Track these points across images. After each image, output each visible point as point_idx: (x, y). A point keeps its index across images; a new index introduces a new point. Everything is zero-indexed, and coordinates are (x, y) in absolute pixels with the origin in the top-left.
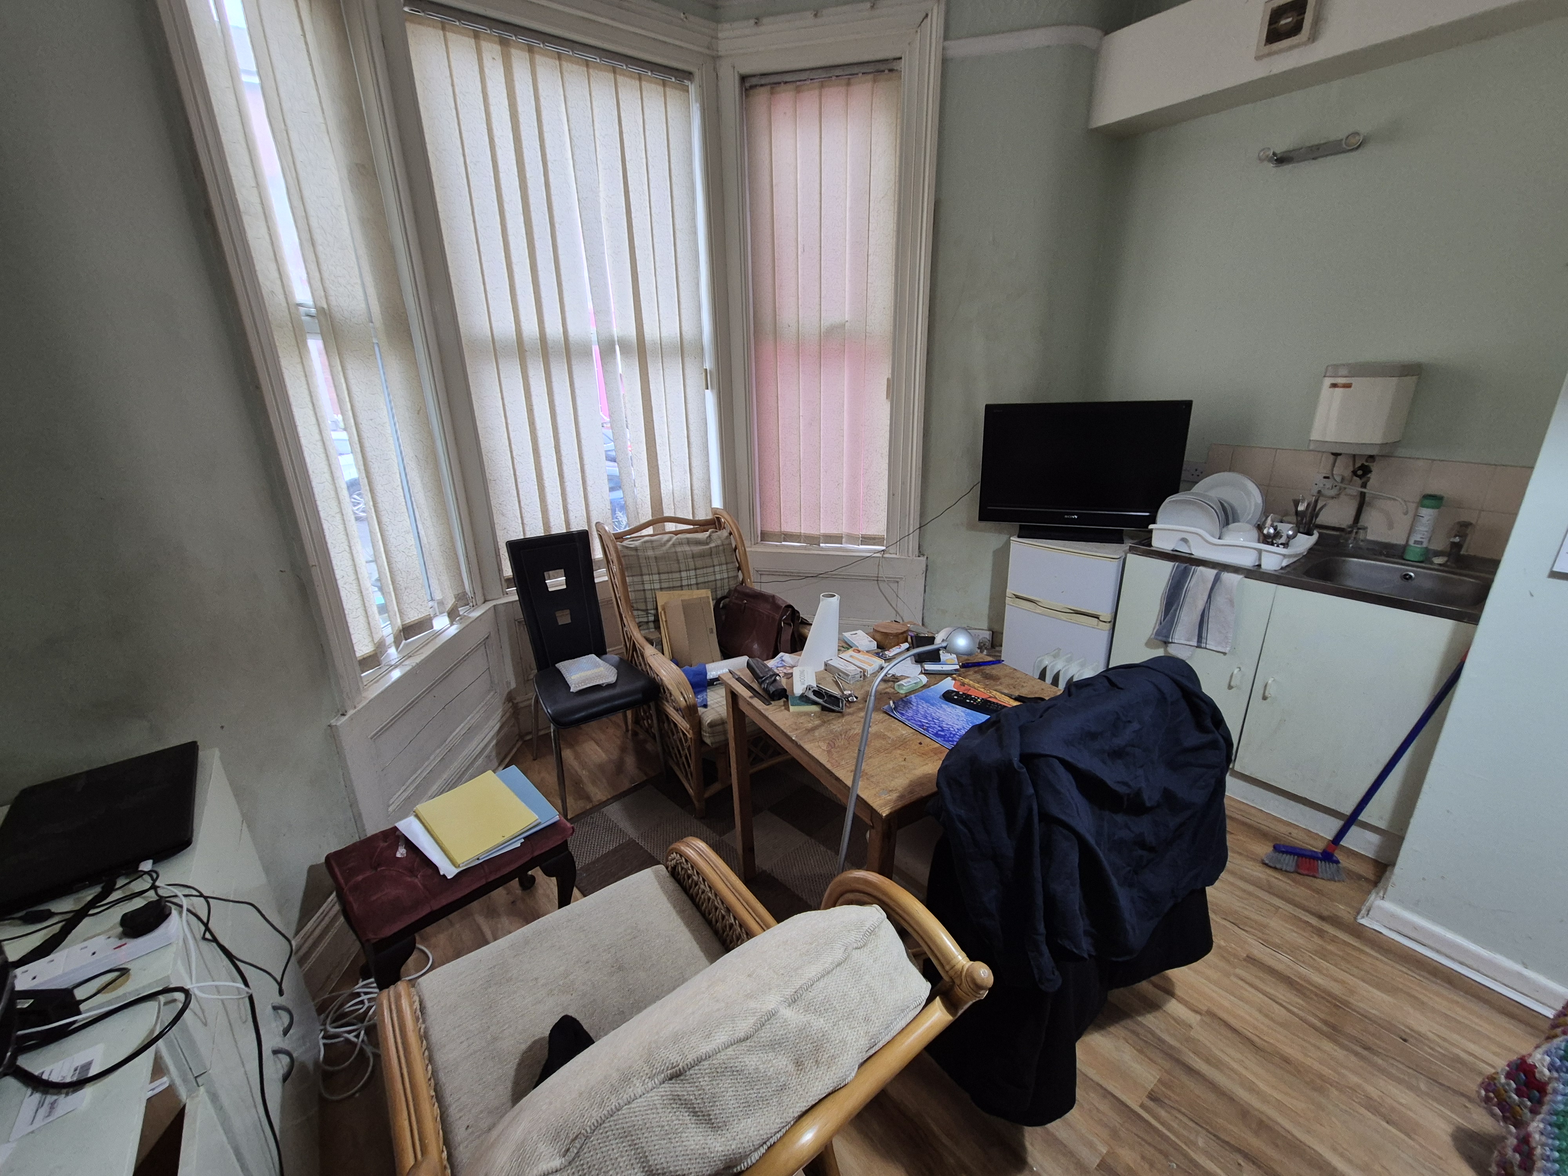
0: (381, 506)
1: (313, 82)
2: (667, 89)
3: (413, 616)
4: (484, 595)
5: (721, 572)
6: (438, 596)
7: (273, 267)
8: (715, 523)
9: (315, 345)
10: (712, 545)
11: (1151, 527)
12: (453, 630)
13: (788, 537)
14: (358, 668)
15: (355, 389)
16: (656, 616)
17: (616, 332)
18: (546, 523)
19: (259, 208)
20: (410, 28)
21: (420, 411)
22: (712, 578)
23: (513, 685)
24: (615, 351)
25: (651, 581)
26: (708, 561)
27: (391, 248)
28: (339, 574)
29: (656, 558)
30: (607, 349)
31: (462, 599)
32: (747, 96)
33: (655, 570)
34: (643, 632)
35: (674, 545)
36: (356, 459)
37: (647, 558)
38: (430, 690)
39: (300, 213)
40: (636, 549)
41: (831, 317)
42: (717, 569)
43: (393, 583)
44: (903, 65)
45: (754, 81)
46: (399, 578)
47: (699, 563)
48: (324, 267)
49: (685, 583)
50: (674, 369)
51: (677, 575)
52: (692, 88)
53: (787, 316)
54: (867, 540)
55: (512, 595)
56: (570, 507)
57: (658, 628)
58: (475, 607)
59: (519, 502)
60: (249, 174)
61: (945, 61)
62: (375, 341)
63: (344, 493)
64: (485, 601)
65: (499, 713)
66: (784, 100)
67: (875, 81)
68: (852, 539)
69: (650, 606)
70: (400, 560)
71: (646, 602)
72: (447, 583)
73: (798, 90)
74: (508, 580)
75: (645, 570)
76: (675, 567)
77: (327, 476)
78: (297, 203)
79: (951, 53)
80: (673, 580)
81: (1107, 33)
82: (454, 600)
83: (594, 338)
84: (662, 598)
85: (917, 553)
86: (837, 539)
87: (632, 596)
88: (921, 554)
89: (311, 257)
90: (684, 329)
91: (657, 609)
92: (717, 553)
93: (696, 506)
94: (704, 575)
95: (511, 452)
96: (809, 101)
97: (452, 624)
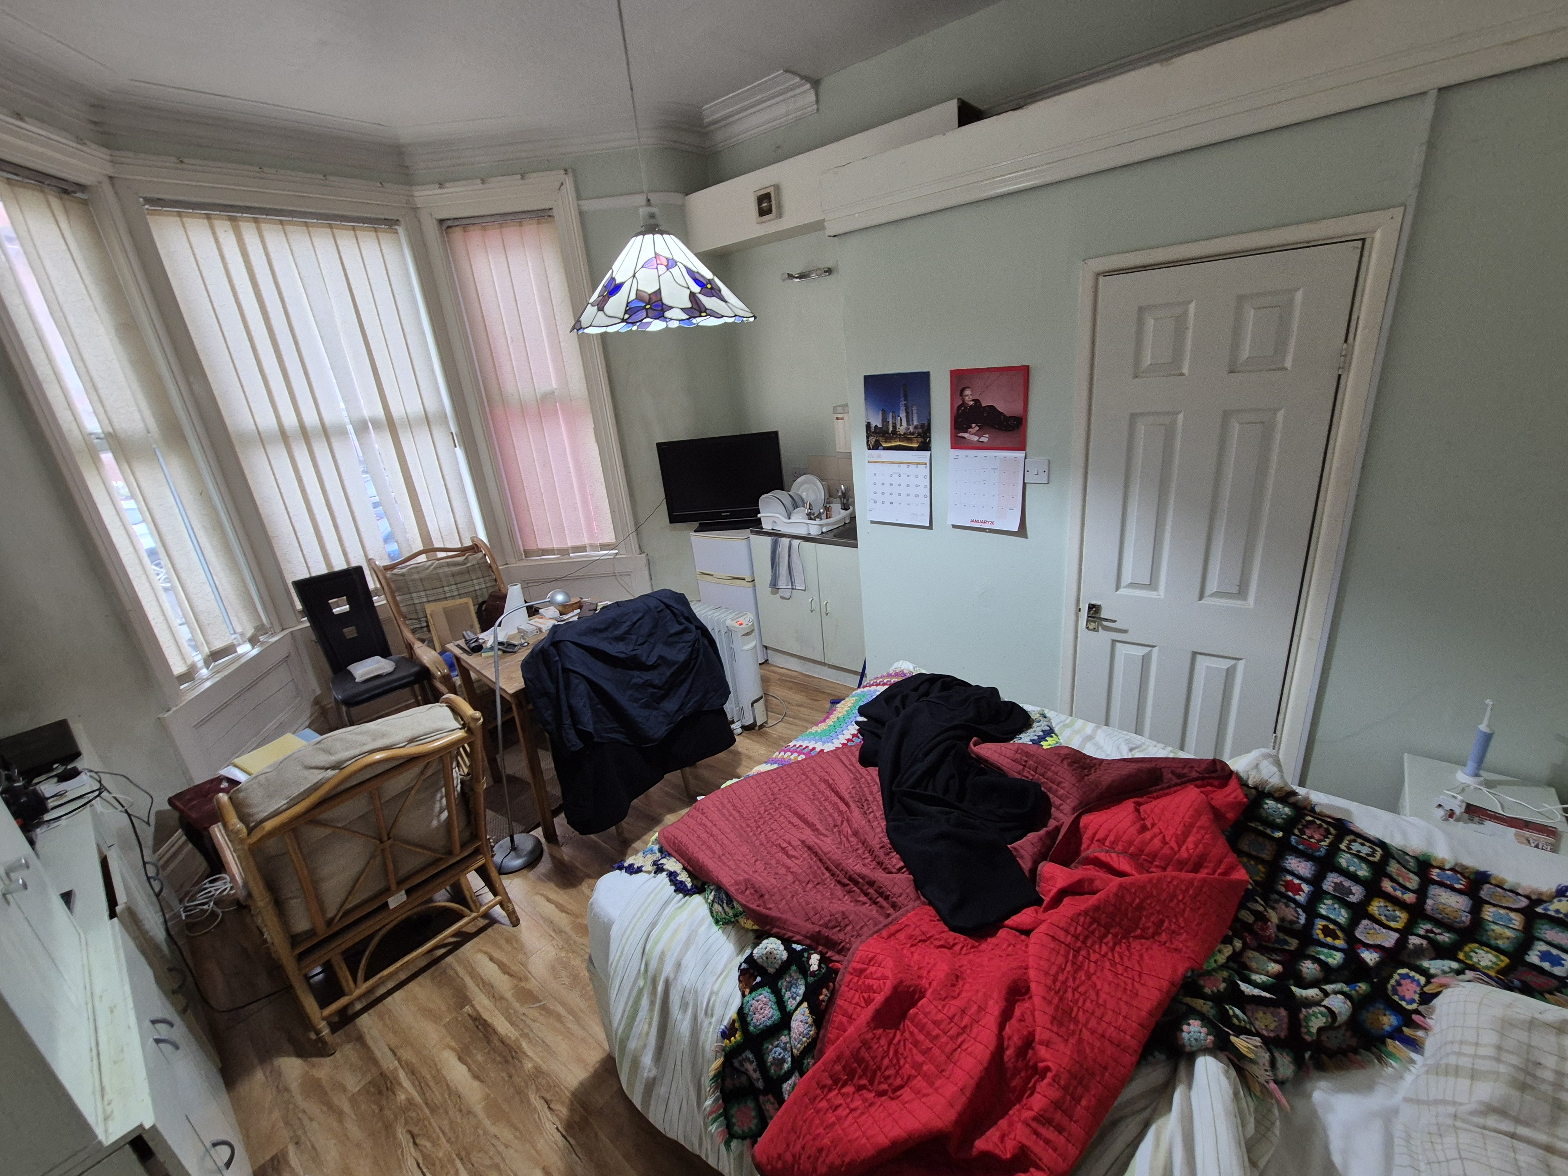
0: (179, 566)
1: (80, 280)
2: (379, 234)
3: (218, 645)
4: (281, 624)
5: (479, 584)
6: (239, 629)
7: (69, 413)
8: (475, 548)
9: (107, 457)
10: (469, 565)
11: (759, 515)
12: (255, 652)
13: (545, 552)
14: (177, 683)
15: (143, 485)
16: (427, 622)
17: (366, 413)
18: (328, 563)
19: (53, 377)
20: (151, 219)
21: (203, 493)
22: (472, 589)
23: (318, 692)
24: (368, 427)
25: (418, 597)
26: (467, 577)
27: (159, 378)
28: (150, 616)
29: (421, 579)
30: (361, 427)
31: (261, 629)
32: (447, 234)
33: (421, 588)
34: (417, 636)
35: (435, 568)
36: (149, 529)
37: (414, 580)
38: (239, 695)
39: (83, 370)
40: (403, 575)
41: (542, 388)
42: (475, 582)
43: (197, 621)
44: (554, 213)
45: (450, 223)
46: (202, 617)
47: (459, 579)
48: (107, 403)
49: (448, 595)
50: (424, 436)
51: (441, 590)
52: (400, 230)
53: (509, 387)
54: (603, 547)
55: (305, 623)
56: (348, 550)
57: (429, 631)
58: (274, 634)
59: (302, 551)
60: (43, 356)
61: (581, 214)
62: (154, 446)
63: (146, 560)
64: (283, 630)
65: (308, 713)
66: (475, 237)
67: (539, 223)
68: (594, 547)
69: (421, 615)
70: (200, 605)
71: (417, 613)
72: (244, 618)
73: (484, 229)
74: (300, 612)
75: (412, 589)
76: (438, 584)
77: (131, 549)
78: (80, 364)
79: (584, 208)
80: (438, 594)
81: (687, 194)
82: (253, 630)
83: (347, 420)
84: (429, 608)
85: (638, 551)
86: (582, 549)
87: (404, 610)
88: (642, 552)
89: (95, 398)
90: (426, 404)
91: (426, 617)
92: (474, 570)
93: (462, 537)
94: (464, 588)
95: (288, 513)
96: (494, 235)
97: (253, 648)
